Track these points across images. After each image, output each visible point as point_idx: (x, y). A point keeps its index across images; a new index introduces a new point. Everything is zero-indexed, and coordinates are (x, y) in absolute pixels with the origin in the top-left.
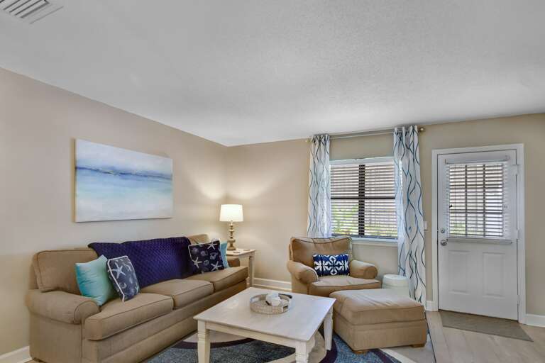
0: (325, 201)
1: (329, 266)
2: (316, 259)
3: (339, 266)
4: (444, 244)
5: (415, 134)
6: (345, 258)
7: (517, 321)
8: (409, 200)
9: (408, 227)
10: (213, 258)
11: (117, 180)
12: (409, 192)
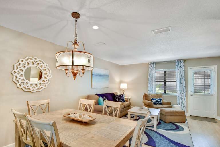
0: (154, 82)
1: (156, 102)
2: (152, 99)
3: (159, 102)
4: (192, 96)
5: (183, 62)
6: (161, 100)
7: (214, 119)
8: (181, 82)
9: (181, 90)
10: (122, 99)
11: (98, 77)
12: (181, 80)
